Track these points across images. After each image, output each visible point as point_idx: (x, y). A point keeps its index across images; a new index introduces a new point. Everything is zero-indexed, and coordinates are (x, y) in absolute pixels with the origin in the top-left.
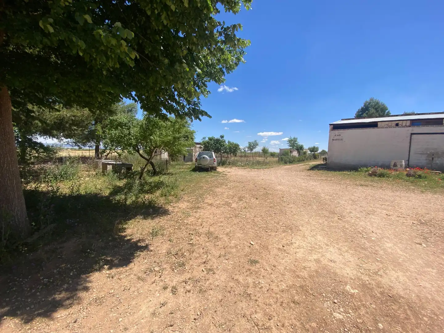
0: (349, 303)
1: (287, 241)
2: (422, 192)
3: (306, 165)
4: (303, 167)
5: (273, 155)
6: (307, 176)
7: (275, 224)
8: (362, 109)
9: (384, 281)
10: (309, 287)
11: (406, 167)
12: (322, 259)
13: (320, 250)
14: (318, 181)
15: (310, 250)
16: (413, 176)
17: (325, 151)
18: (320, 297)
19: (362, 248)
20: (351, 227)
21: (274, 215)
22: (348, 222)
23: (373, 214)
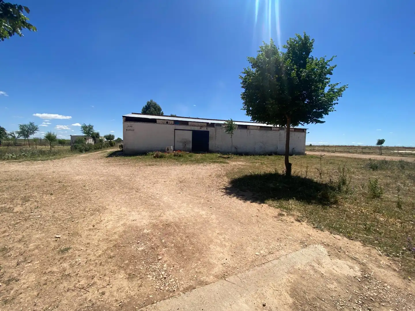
0: (146, 239)
1: (97, 221)
2: (181, 165)
3: (104, 152)
4: (101, 154)
5: (62, 142)
6: (106, 163)
7: (82, 212)
8: (146, 106)
9: (164, 218)
10: (120, 243)
11: (173, 151)
12: (127, 222)
13: (125, 217)
14: (117, 166)
15: (117, 220)
16: (177, 156)
17: (121, 139)
18: (128, 245)
19: (152, 205)
20: (144, 195)
21: (78, 204)
22: (142, 192)
23: (157, 183)
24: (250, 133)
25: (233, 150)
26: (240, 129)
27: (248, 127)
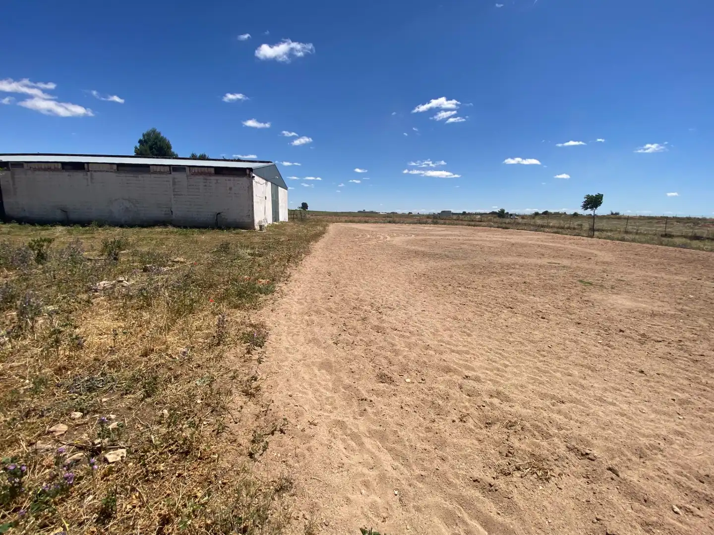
24: (92, 178)
25: (59, 215)
26: (67, 170)
27: (86, 165)
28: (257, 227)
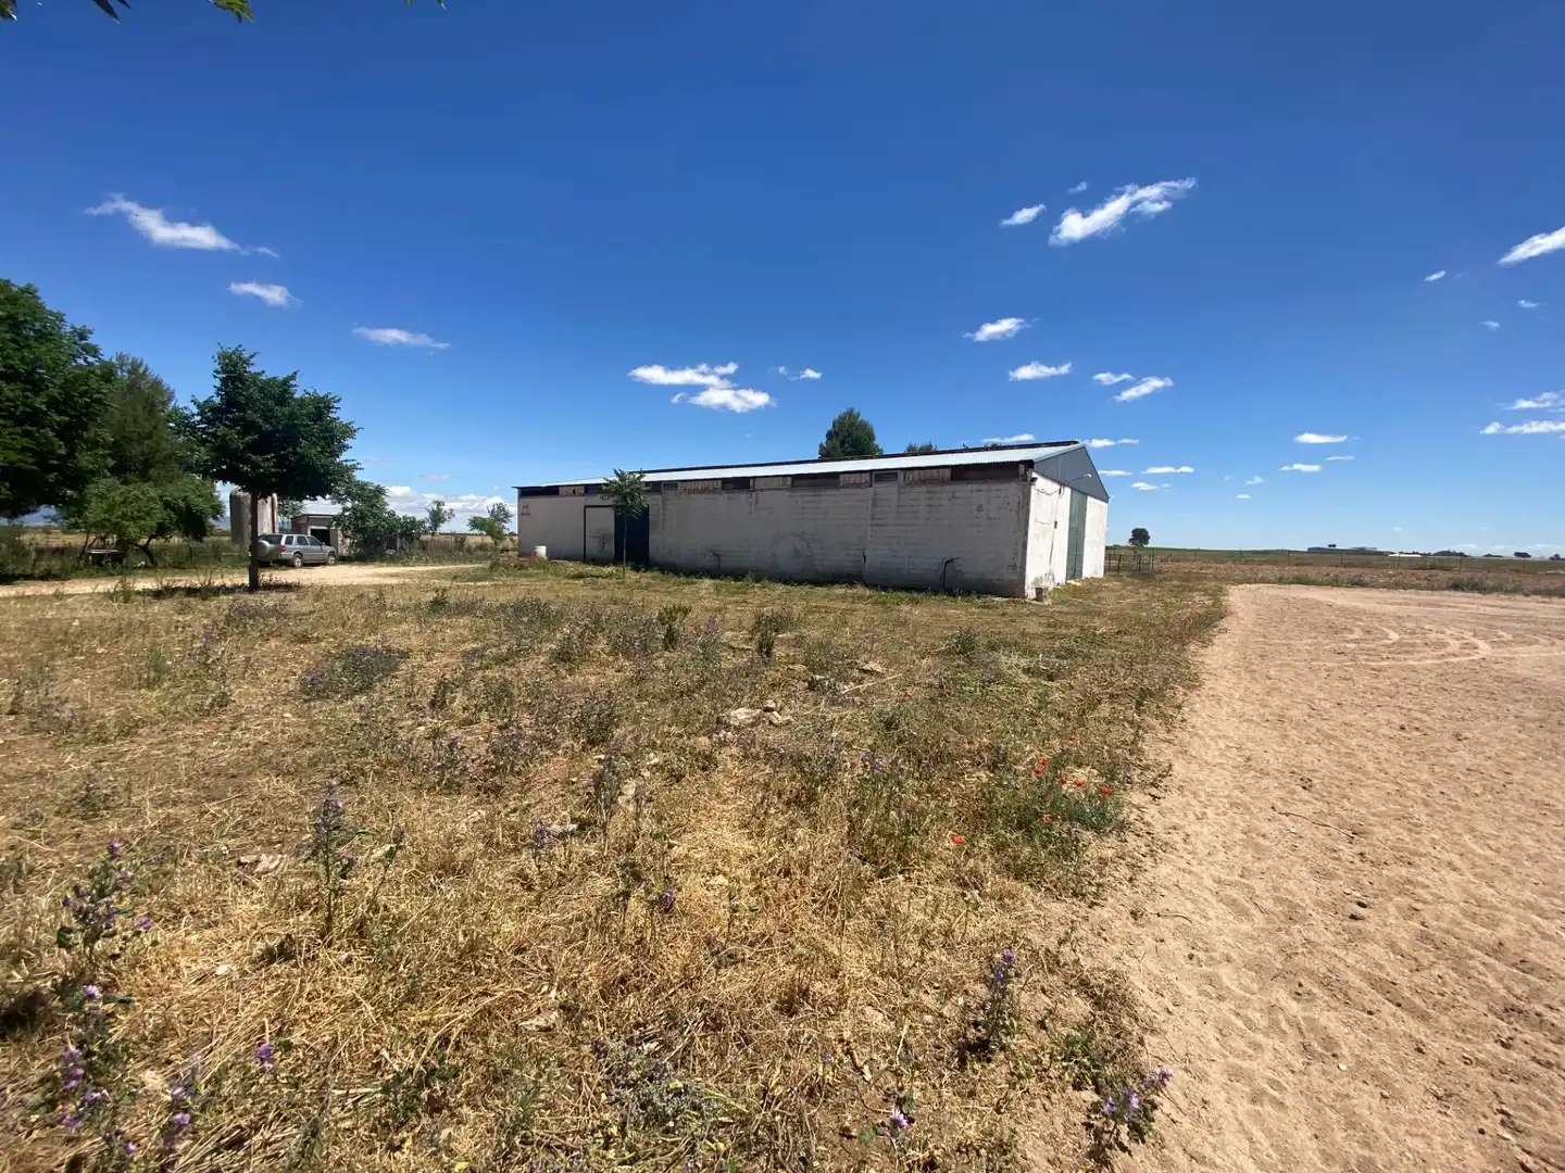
24: (757, 502)
26: (728, 491)
27: (751, 482)
28: (1031, 593)
